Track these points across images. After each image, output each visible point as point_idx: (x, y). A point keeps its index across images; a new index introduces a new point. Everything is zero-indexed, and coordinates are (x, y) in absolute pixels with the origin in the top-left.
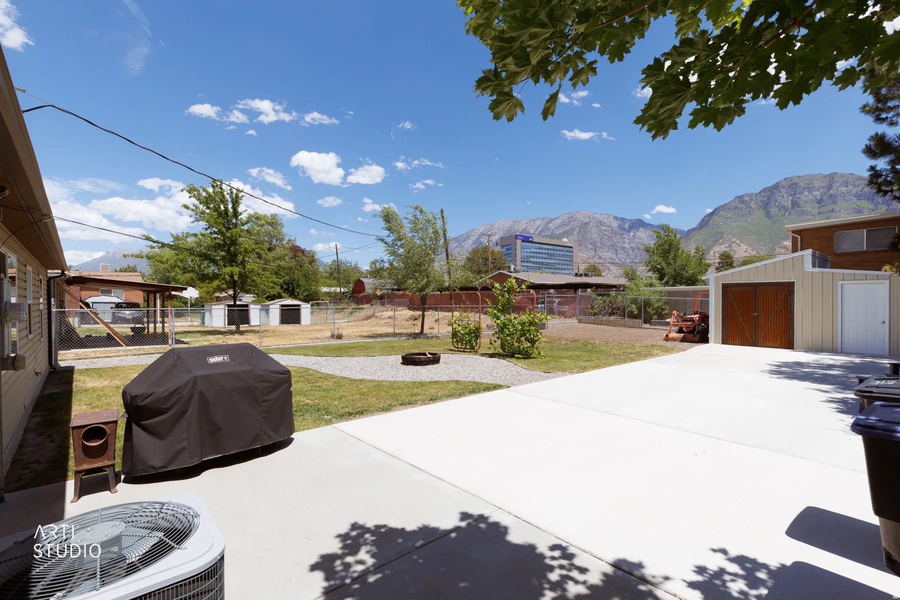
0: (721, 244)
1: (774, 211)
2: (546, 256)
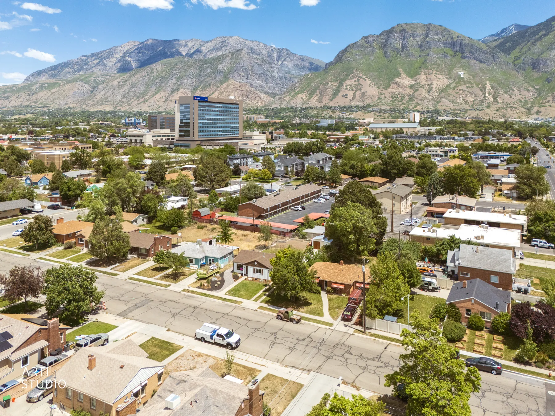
0: (352, 79)
1: (390, 51)
2: (218, 113)
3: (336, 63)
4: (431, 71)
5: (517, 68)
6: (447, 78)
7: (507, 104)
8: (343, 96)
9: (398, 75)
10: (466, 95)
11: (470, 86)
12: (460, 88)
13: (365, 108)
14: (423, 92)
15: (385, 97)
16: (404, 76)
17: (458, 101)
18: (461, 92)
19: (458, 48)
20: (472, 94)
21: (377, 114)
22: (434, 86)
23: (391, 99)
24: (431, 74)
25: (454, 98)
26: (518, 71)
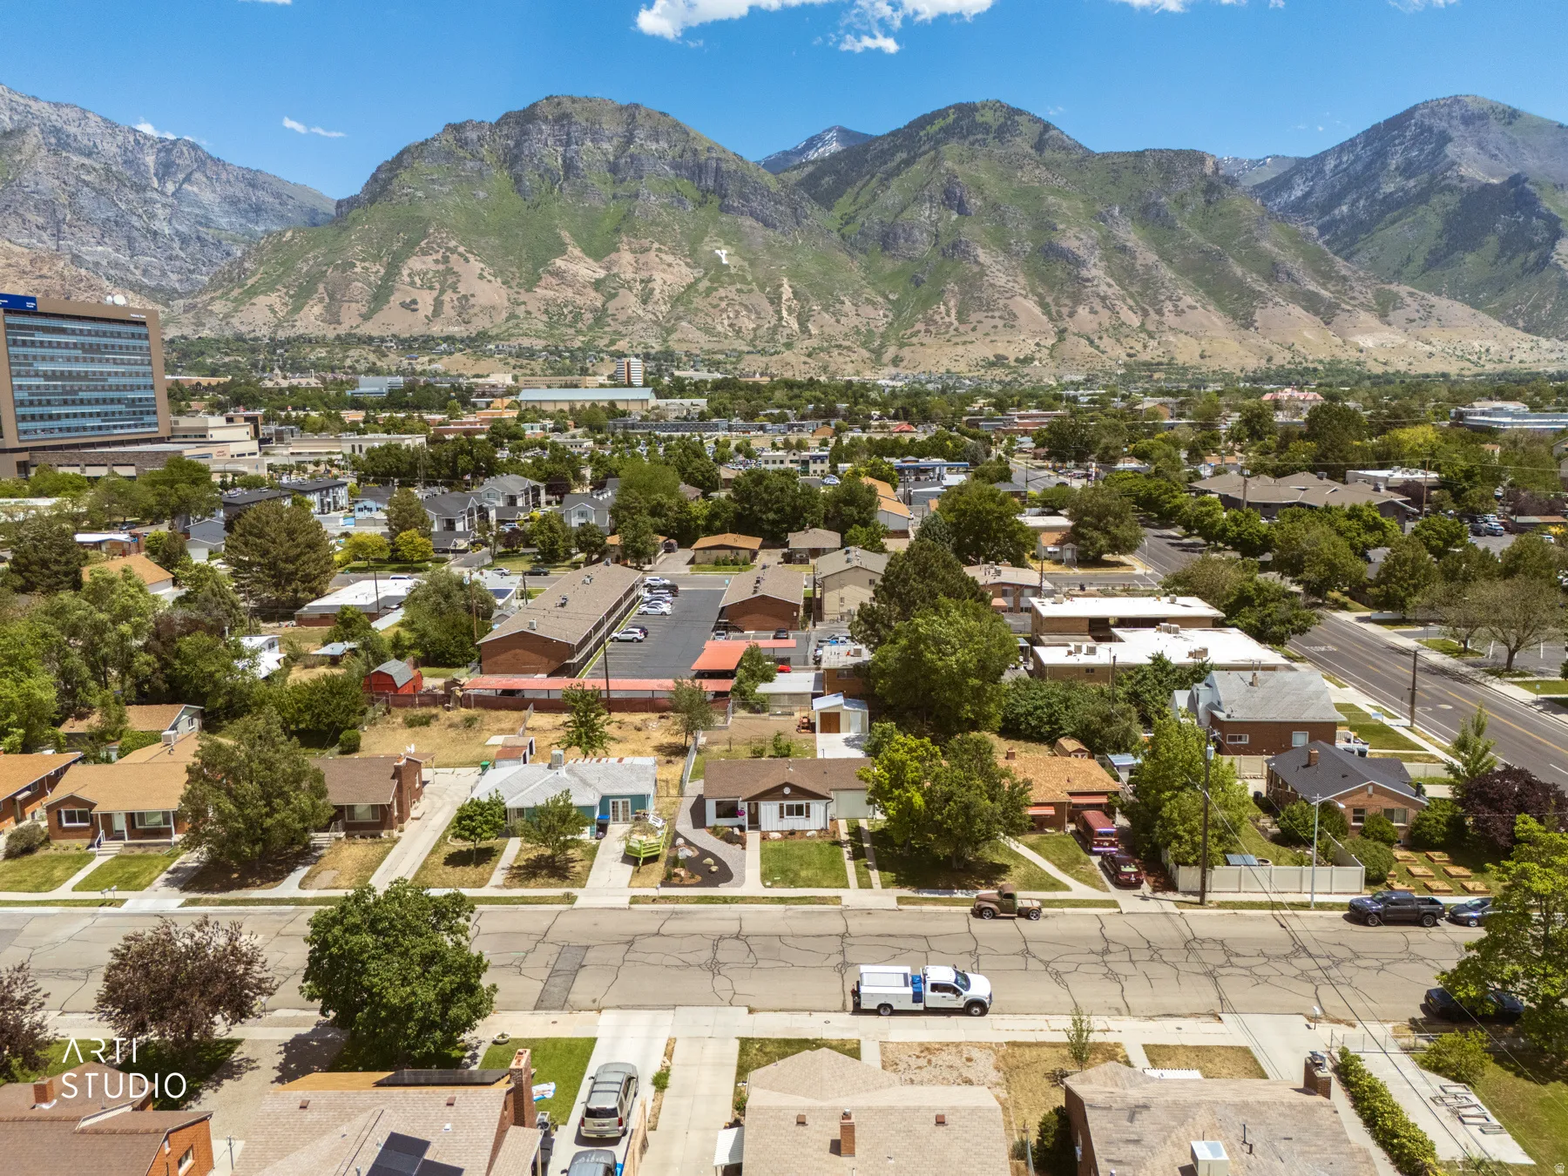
0: (425, 253)
1: (530, 177)
3: (372, 201)
4: (646, 243)
5: (851, 245)
6: (687, 264)
7: (830, 338)
8: (403, 305)
9: (561, 250)
10: (737, 313)
11: (745, 288)
12: (722, 292)
13: (476, 343)
14: (630, 302)
15: (528, 313)
16: (577, 252)
17: (719, 328)
18: (723, 305)
19: (711, 183)
20: (749, 311)
21: (512, 361)
22: (657, 285)
23: (545, 318)
24: (647, 250)
25: (709, 320)
26: (850, 254)
